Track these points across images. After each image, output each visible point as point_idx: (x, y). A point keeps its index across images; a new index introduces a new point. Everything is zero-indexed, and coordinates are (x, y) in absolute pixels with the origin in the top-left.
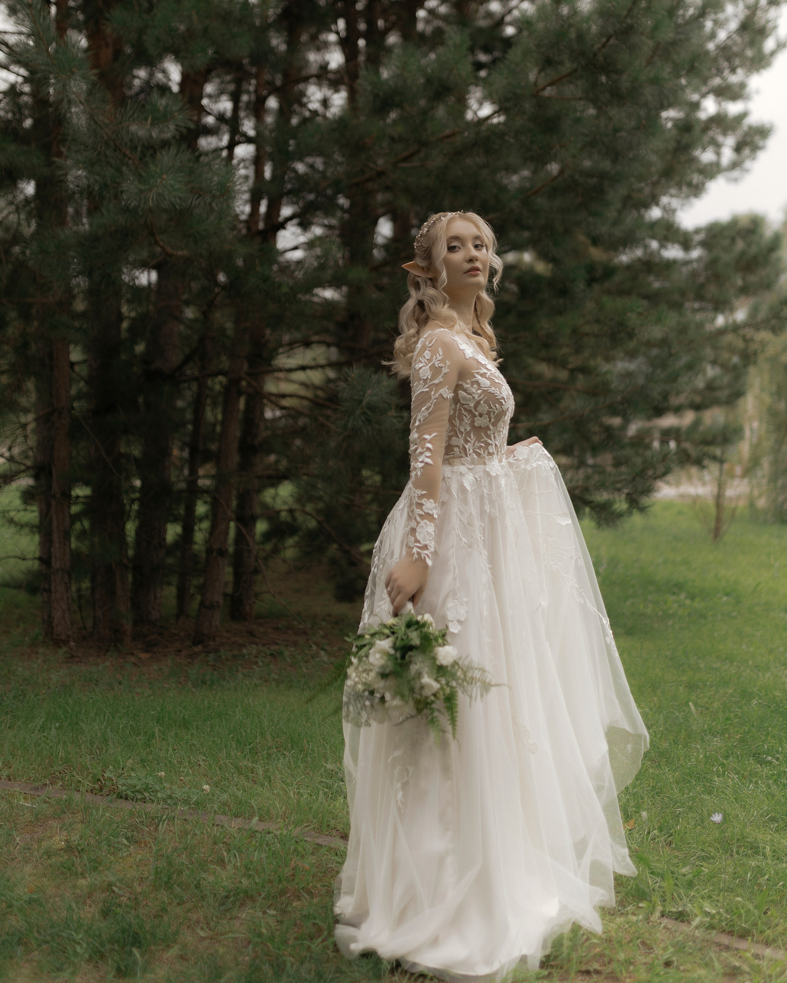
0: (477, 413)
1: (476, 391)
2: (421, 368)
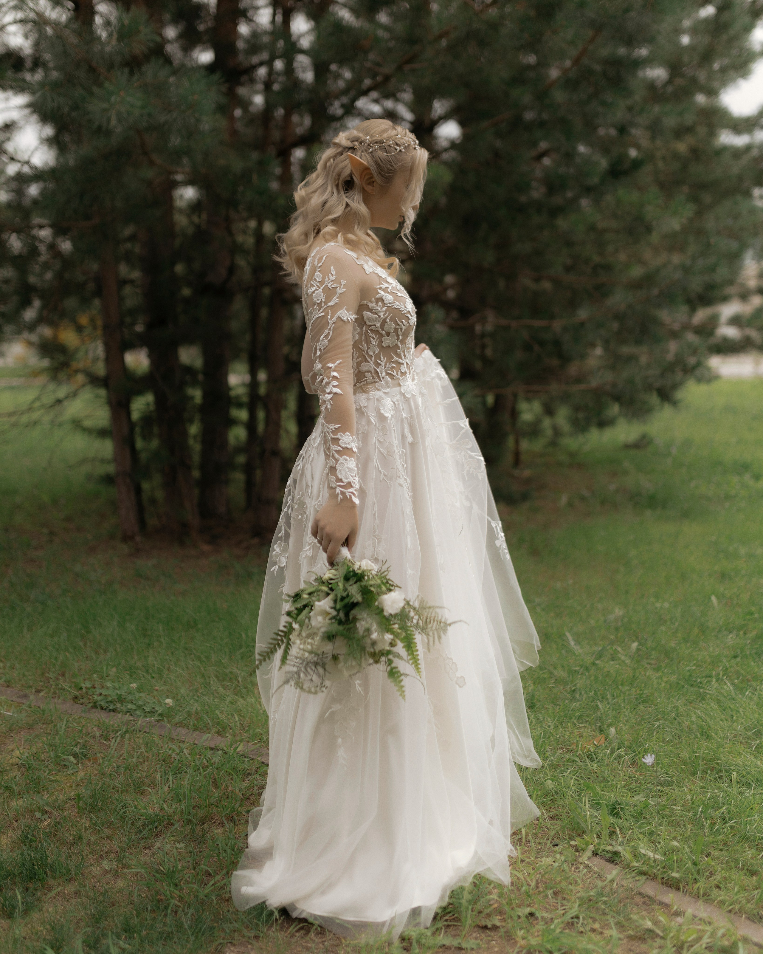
0: (384, 332)
1: (381, 309)
2: (314, 292)
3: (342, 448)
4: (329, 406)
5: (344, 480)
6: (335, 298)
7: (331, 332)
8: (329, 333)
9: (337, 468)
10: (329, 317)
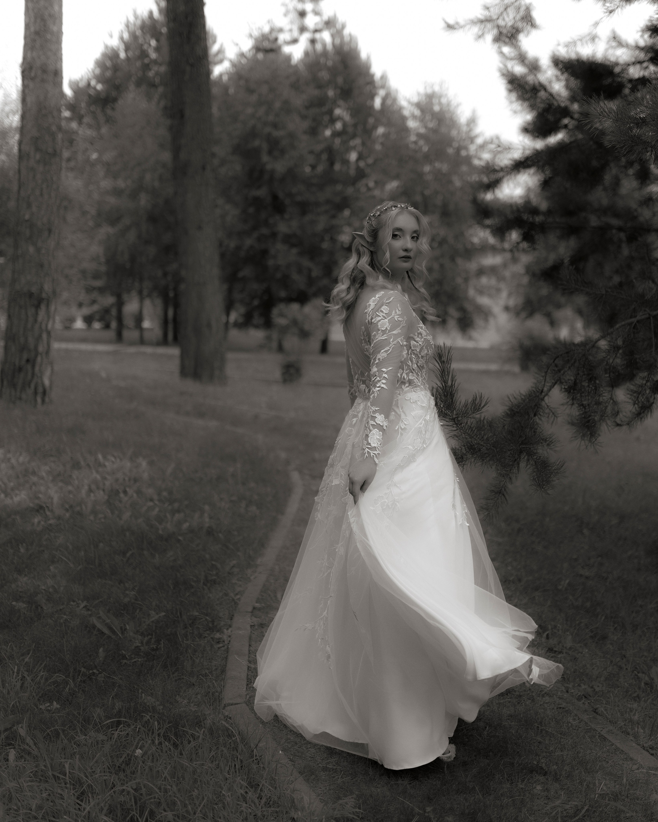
1: (421, 339)
2: (379, 321)
3: (376, 423)
4: (376, 395)
5: (372, 444)
6: (399, 328)
7: (391, 349)
8: (389, 350)
9: (370, 435)
10: (392, 340)
